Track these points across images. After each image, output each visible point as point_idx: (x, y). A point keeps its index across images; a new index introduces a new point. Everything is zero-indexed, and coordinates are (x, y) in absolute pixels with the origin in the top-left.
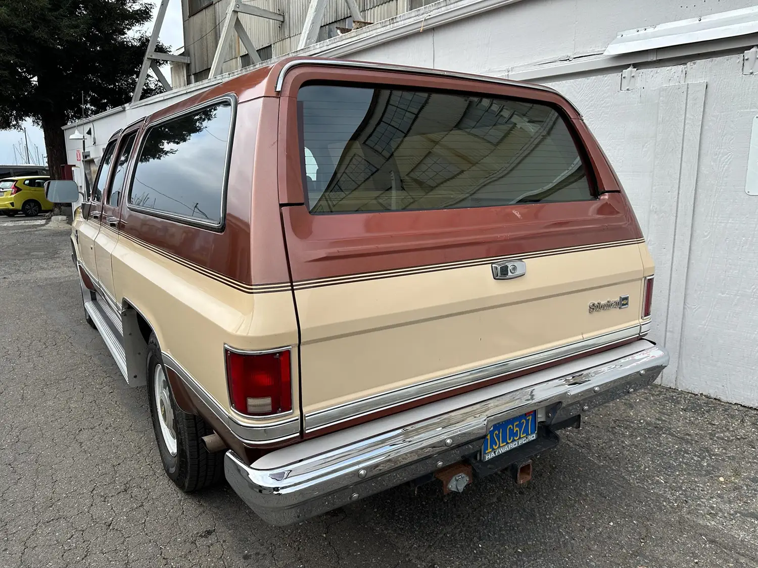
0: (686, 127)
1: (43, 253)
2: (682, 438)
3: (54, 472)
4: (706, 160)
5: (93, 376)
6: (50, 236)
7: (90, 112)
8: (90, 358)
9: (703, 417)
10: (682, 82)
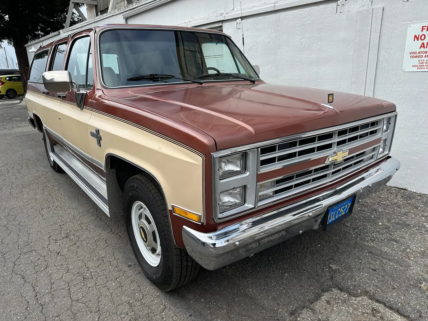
0: (372, 34)
1: (19, 119)
2: (363, 205)
3: (28, 229)
4: (382, 52)
5: (48, 182)
6: (23, 109)
7: (41, 36)
8: (47, 173)
9: (375, 194)
10: (370, 7)
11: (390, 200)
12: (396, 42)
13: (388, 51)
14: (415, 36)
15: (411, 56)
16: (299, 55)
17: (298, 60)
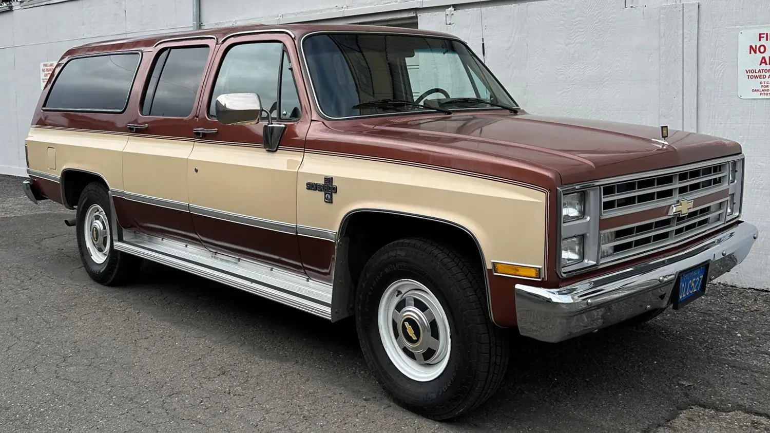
0: (685, 41)
2: (705, 313)
4: (703, 69)
9: (721, 298)
10: (678, 2)
11: (747, 307)
12: (724, 55)
13: (713, 67)
14: (751, 47)
15: (748, 76)
16: (564, 70)
17: (563, 77)
